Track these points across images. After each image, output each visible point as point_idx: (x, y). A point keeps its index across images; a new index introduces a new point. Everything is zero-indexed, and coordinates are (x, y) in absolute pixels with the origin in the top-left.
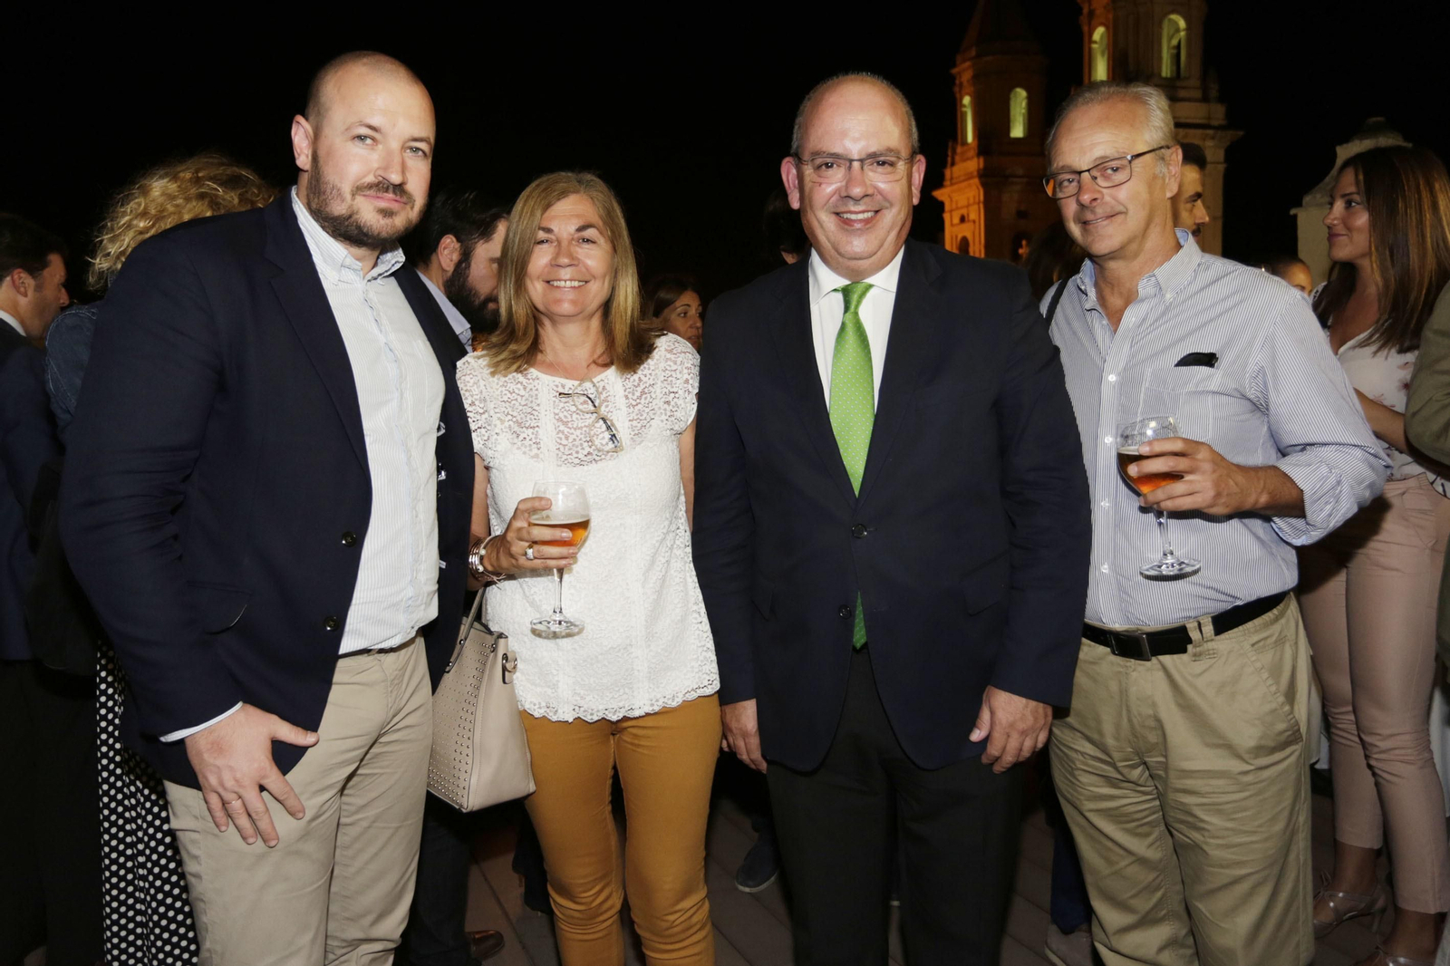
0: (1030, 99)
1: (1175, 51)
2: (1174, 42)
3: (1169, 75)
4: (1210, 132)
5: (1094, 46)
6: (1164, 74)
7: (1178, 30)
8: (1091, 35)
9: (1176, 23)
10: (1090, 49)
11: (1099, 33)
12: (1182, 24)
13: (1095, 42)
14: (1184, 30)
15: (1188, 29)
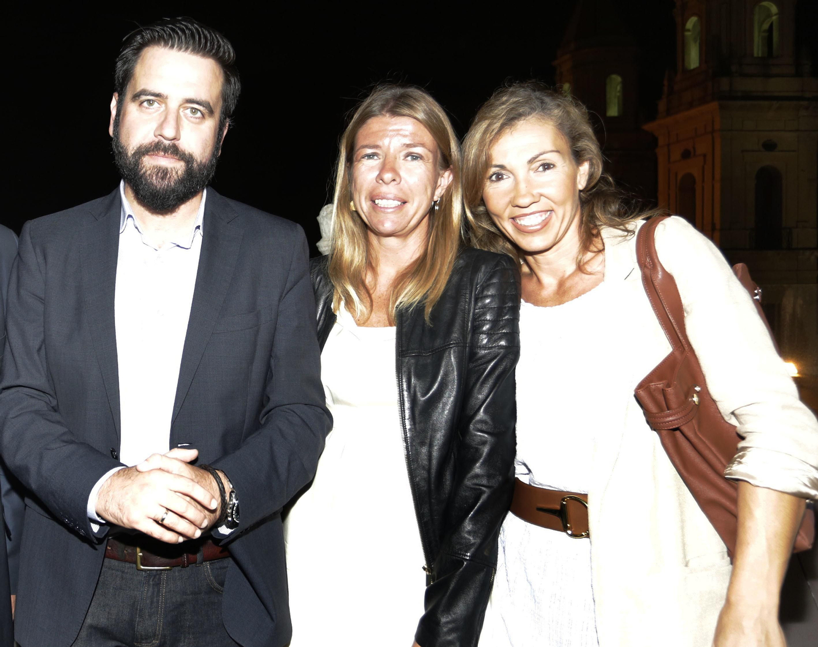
0: (625, 85)
1: (766, 34)
2: (766, 26)
3: (760, 55)
4: (805, 103)
5: (687, 34)
6: (755, 55)
7: (769, 15)
8: (684, 24)
9: (768, 10)
10: (683, 36)
11: (692, 22)
12: (774, 9)
13: (689, 30)
14: (775, 15)
15: (781, 13)
